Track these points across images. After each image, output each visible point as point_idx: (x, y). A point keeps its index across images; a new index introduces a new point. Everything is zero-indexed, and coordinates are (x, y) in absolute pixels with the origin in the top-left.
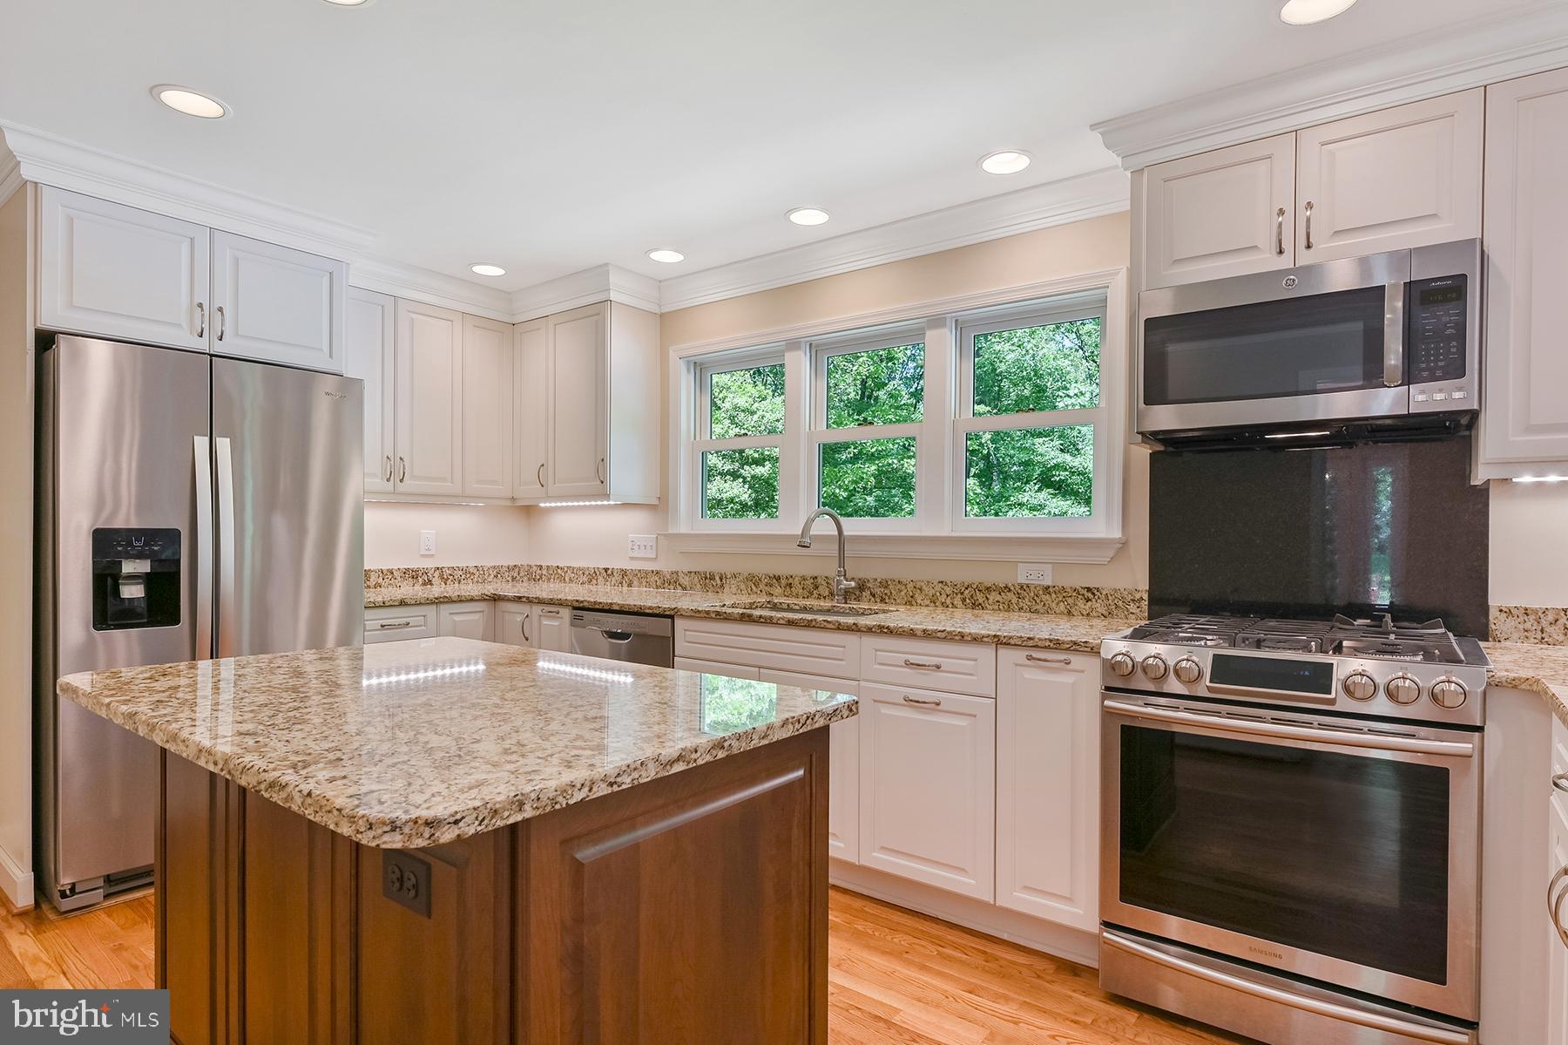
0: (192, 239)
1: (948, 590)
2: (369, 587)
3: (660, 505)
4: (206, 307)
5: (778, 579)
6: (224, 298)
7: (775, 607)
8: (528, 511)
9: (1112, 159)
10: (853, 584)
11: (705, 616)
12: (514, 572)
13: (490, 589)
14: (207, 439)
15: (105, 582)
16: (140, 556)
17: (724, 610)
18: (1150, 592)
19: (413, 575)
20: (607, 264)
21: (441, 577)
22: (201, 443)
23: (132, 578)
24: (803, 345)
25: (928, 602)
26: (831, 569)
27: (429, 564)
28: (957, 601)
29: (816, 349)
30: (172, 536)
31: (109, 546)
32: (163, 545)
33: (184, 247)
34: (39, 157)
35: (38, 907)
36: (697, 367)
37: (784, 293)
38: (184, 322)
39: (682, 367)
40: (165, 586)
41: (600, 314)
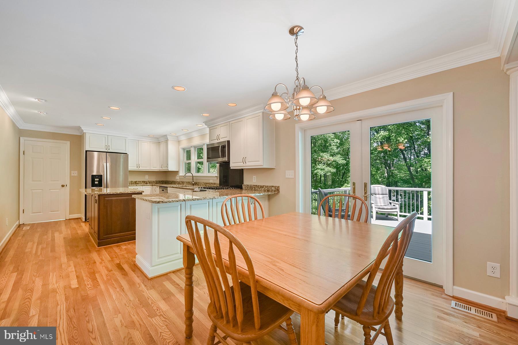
3: (178, 171)
4: (107, 146)
5: (189, 182)
6: (109, 144)
9: (207, 126)
10: (194, 183)
14: (106, 163)
15: (93, 181)
16: (97, 178)
18: (219, 183)
19: (145, 182)
20: (166, 135)
21: (149, 182)
23: (96, 181)
24: (193, 147)
26: (191, 181)
27: (147, 180)
29: (195, 147)
31: (93, 177)
32: (100, 177)
33: (104, 138)
34: (85, 129)
35: (85, 221)
36: (184, 149)
37: (190, 139)
38: (104, 148)
39: (181, 149)
40: (100, 182)
41: (167, 142)
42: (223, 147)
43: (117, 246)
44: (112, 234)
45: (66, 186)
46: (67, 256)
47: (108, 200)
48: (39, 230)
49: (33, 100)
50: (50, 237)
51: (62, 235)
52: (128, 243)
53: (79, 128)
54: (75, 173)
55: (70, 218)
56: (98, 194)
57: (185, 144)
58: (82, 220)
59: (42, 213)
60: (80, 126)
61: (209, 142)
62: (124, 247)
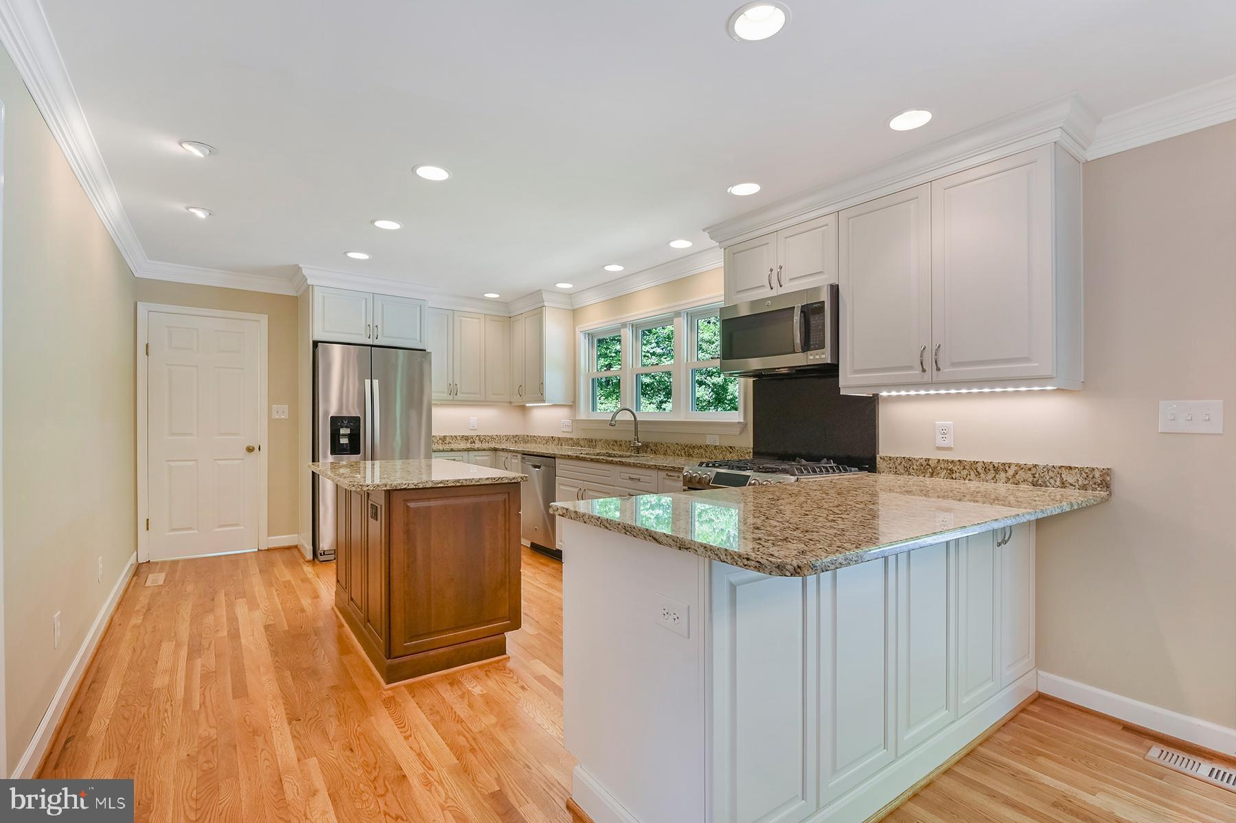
0: (366, 299)
1: (679, 448)
2: (445, 443)
3: (573, 405)
4: (371, 327)
5: (616, 442)
6: (378, 322)
7: (610, 455)
8: (523, 408)
9: (715, 243)
10: (640, 444)
11: (569, 457)
12: (516, 439)
13: (493, 445)
14: (370, 380)
15: (335, 436)
16: (347, 427)
17: (581, 456)
18: (753, 448)
19: (466, 438)
20: (541, 290)
21: (479, 439)
22: (368, 382)
23: (344, 435)
24: (628, 326)
25: (672, 453)
26: (630, 436)
27: (474, 433)
28: (683, 454)
29: (635, 326)
30: (357, 419)
31: (336, 422)
32: (355, 423)
33: (364, 302)
34: (313, 275)
35: (314, 559)
36: (590, 336)
37: (619, 301)
38: (363, 333)
39: (582, 336)
40: (355, 438)
41: (541, 313)
42: (811, 312)
43: (453, 682)
44: (429, 634)
45: (259, 448)
46: (290, 723)
47: (417, 510)
48: (190, 588)
49: (170, 146)
50: (225, 618)
51: (257, 614)
52: (480, 667)
53: (294, 273)
54: (282, 411)
55: (271, 546)
56: (388, 488)
57: (597, 321)
58: (303, 557)
59: (196, 531)
60: (297, 265)
61: (723, 298)
62: (477, 689)
